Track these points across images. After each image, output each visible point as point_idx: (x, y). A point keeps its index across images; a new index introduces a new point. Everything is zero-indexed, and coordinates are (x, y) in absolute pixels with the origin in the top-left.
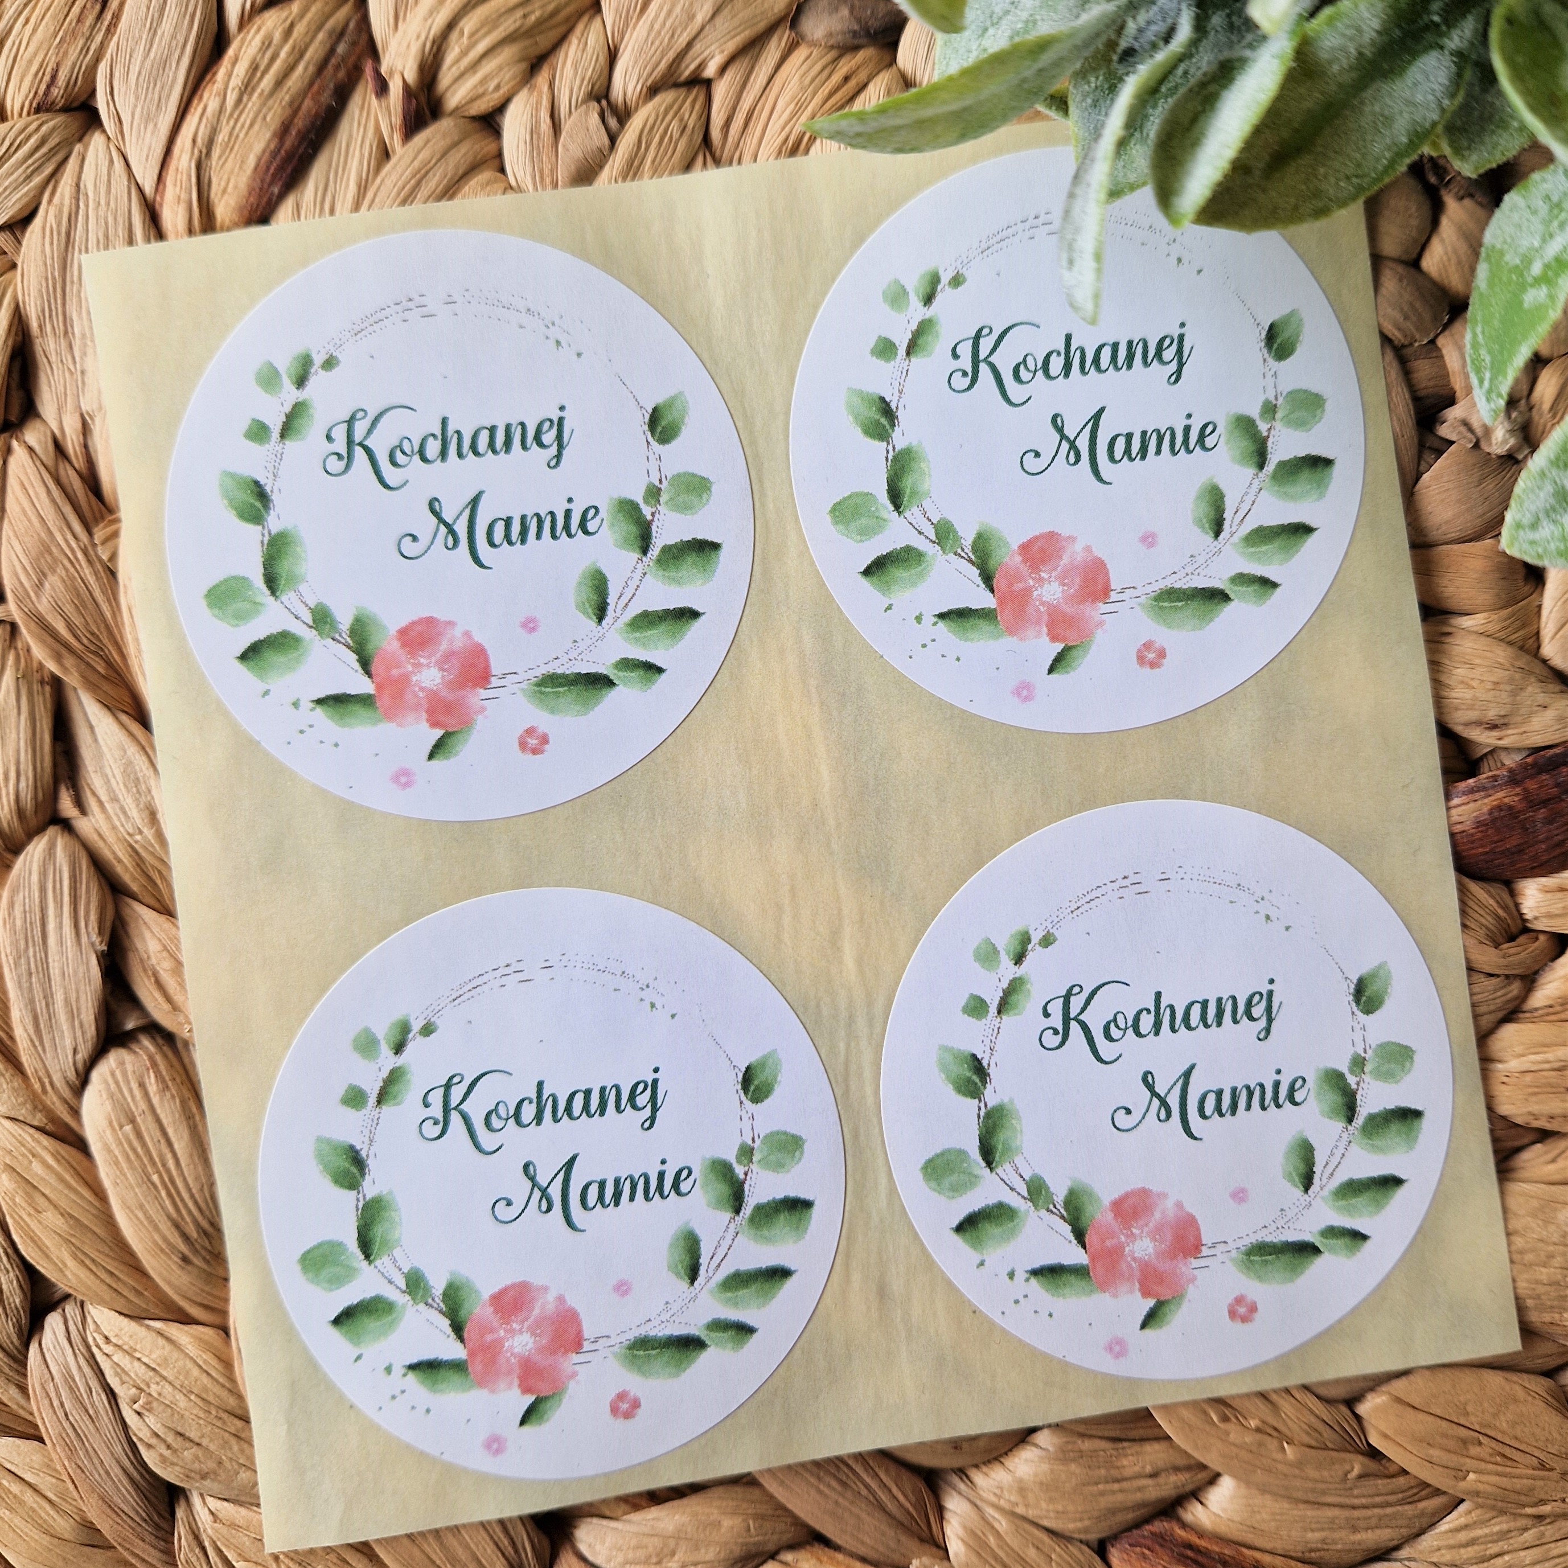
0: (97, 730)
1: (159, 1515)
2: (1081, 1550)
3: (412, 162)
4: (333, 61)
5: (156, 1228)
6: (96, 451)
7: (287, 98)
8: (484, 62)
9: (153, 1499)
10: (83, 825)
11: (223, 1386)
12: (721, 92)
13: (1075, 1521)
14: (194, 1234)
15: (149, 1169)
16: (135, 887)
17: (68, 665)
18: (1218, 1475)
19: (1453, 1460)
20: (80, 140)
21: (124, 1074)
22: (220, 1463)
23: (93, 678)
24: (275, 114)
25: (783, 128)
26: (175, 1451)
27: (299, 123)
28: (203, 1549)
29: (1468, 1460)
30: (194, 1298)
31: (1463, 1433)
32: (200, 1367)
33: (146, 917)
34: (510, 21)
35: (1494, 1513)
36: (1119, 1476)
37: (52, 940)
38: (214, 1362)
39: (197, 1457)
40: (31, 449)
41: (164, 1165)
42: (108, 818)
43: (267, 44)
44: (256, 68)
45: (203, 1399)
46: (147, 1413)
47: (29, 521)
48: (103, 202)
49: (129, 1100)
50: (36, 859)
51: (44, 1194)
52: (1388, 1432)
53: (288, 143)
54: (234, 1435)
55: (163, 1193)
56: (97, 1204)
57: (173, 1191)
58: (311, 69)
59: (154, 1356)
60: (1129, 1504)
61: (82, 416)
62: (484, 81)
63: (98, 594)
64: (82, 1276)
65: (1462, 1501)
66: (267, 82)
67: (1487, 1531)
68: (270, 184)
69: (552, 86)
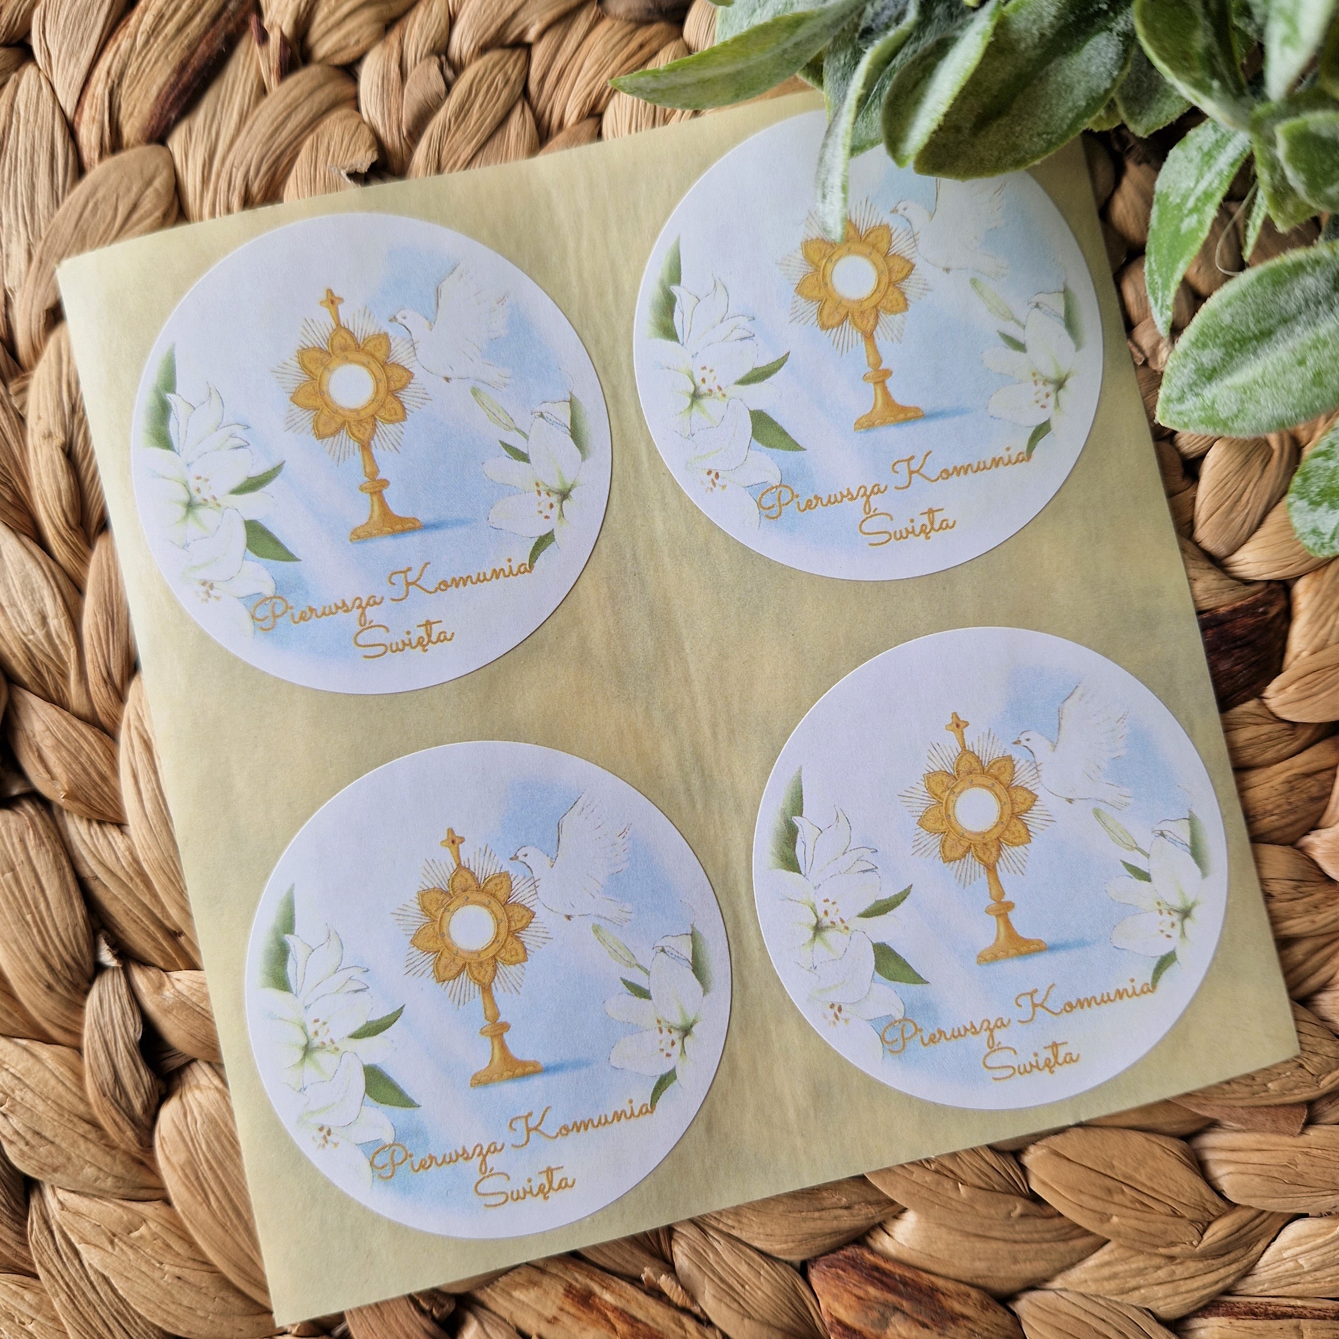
1: (16, 1201)
2: (785, 1269)
3: (285, 98)
4: (225, 15)
5: (28, 960)
6: (14, 321)
7: (186, 42)
8: (348, 21)
9: (12, 1188)
11: (75, 1094)
12: (539, 54)
13: (781, 1243)
14: (58, 966)
15: (25, 910)
16: (26, 678)
18: (904, 1210)
19: (1098, 1206)
20: (16, 70)
21: (8, 830)
22: (69, 1159)
24: (175, 55)
25: (588, 84)
26: (32, 1147)
27: (195, 62)
28: (51, 1232)
29: (1112, 1206)
30: (55, 1021)
31: (1109, 1183)
32: (57, 1077)
33: (33, 703)
35: (1133, 1253)
36: (819, 1206)
38: (69, 1074)
39: (50, 1153)
41: (37, 907)
44: (162, 17)
45: (58, 1105)
46: (10, 1115)
48: (31, 119)
49: (11, 852)
52: (1047, 1180)
53: (185, 78)
54: (83, 1136)
55: (35, 931)
57: (42, 929)
58: (207, 20)
59: (19, 1067)
60: (827, 1230)
61: (5, 291)
62: (346, 36)
63: (9, 435)
65: (1108, 1241)
66: (170, 28)
67: (1126, 1267)
68: (169, 110)
69: (401, 42)
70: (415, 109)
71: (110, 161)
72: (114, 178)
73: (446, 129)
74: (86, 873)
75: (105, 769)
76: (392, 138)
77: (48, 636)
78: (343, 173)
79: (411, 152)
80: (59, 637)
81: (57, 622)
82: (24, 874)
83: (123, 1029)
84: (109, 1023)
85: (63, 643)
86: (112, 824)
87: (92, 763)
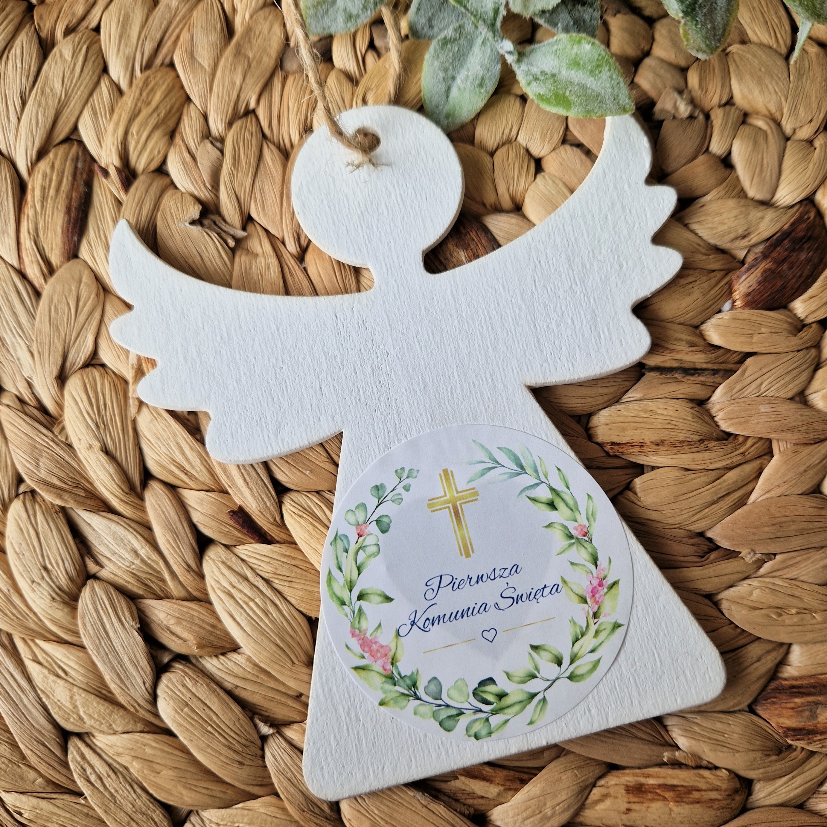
0: (92, 525)
6: (39, 394)
7: (64, 196)
8: (148, 143)
10: (104, 573)
15: (205, 725)
16: (141, 592)
17: (66, 498)
21: (173, 683)
23: (81, 499)
27: (74, 204)
30: (253, 783)
33: (152, 604)
34: (153, 120)
37: (111, 634)
38: (276, 810)
40: (8, 406)
41: (211, 720)
42: (115, 563)
43: (45, 176)
47: (20, 437)
50: (87, 598)
51: (158, 763)
53: (73, 215)
55: (216, 734)
56: (185, 756)
57: (220, 731)
58: (70, 179)
61: (26, 380)
62: (151, 151)
63: (67, 458)
64: (193, 796)
66: (52, 192)
68: (72, 238)
69: (183, 140)
70: (209, 171)
71: (52, 280)
72: (59, 288)
73: (232, 175)
74: (229, 686)
75: (212, 621)
76: (205, 194)
77: (143, 561)
78: (187, 224)
79: (217, 197)
80: (149, 558)
81: (144, 551)
82: (195, 704)
83: (295, 767)
84: (285, 768)
85: (153, 561)
86: (230, 651)
87: (203, 621)
